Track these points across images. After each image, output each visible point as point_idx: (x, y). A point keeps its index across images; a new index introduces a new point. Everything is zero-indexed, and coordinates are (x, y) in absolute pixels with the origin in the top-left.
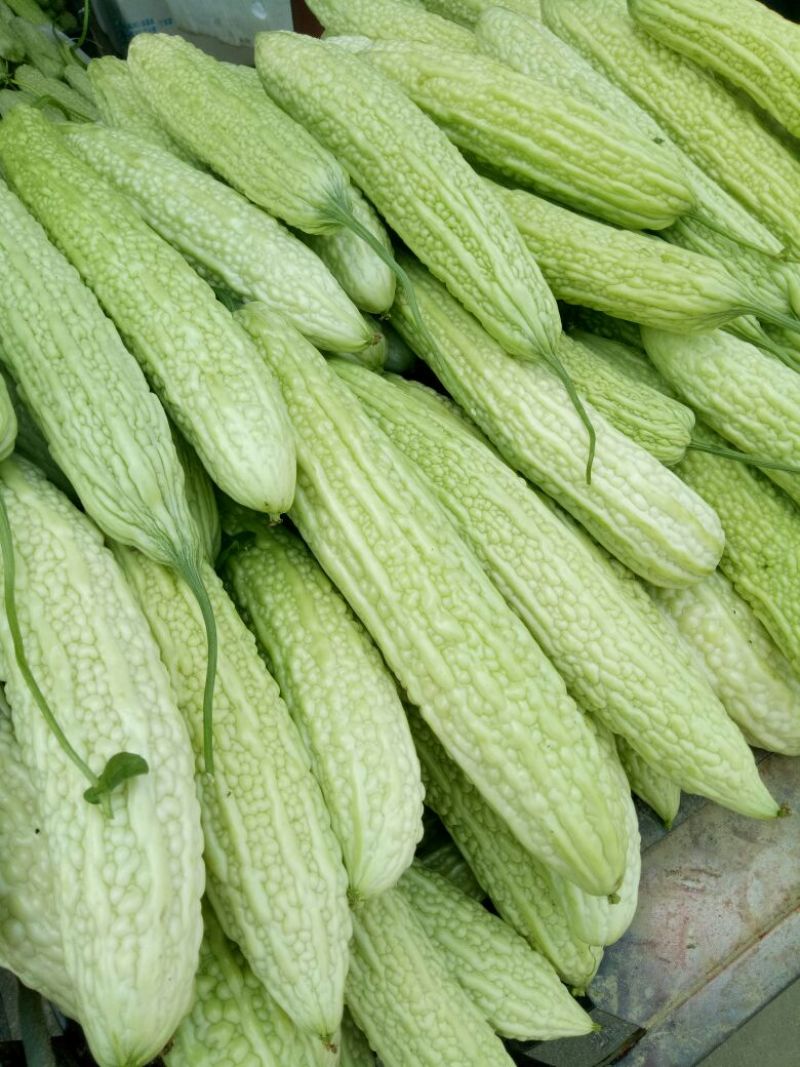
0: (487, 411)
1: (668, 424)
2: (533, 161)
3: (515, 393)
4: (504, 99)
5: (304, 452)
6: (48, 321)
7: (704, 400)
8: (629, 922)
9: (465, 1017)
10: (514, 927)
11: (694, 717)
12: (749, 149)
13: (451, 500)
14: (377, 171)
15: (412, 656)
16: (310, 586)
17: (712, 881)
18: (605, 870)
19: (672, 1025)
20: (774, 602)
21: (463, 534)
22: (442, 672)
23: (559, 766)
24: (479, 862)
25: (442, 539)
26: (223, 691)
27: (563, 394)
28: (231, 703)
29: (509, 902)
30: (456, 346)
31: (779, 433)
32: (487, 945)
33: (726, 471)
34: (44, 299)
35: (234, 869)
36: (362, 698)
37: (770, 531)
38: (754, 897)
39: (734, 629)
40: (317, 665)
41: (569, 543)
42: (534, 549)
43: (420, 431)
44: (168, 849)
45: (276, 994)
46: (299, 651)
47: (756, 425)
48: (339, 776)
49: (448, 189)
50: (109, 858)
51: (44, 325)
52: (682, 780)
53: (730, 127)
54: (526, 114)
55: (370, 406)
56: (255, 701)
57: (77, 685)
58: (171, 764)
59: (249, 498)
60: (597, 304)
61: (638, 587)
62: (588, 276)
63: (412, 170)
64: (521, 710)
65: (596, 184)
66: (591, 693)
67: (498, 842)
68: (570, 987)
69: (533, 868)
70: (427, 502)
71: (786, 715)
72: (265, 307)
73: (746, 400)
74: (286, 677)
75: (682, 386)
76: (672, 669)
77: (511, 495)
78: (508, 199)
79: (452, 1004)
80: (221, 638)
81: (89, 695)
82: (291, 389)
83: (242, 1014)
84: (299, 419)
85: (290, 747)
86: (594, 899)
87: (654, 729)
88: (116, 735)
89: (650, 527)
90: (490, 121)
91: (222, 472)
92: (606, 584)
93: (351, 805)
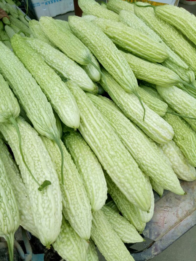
0: (121, 104)
1: (161, 107)
2: (132, 47)
3: (128, 100)
4: (126, 33)
5: (81, 115)
6: (26, 86)
7: (170, 102)
8: (152, 217)
9: (116, 238)
10: (126, 219)
11: (166, 173)
12: (181, 44)
13: (113, 125)
14: (97, 50)
15: (105, 160)
16: (82, 144)
17: (170, 209)
18: (146, 206)
19: (161, 240)
20: (185, 147)
21: (116, 132)
22: (111, 163)
23: (137, 183)
24: (119, 204)
25: (111, 134)
26: (65, 167)
27: (138, 101)
28: (66, 170)
29: (125, 213)
30: (114, 89)
31: (186, 109)
32: (120, 222)
33: (175, 118)
34: (25, 81)
35: (68, 205)
36: (94, 169)
37: (184, 131)
38: (180, 213)
39: (176, 153)
40: (84, 161)
41: (139, 134)
42: (132, 136)
43: (106, 109)
44: (55, 200)
45: (76, 231)
46: (80, 158)
47: (181, 108)
48: (89, 185)
49: (112, 54)
50: (43, 202)
51: (25, 87)
52: (164, 186)
53: (177, 39)
54: (131, 37)
55: (95, 103)
56: (71, 169)
57: (35, 166)
58: (55, 183)
59: (70, 125)
60: (146, 80)
61: (154, 144)
62: (144, 74)
63: (105, 50)
64: (129, 171)
65: (146, 52)
66: (144, 167)
67: (123, 200)
68: (139, 232)
69: (131, 206)
70: (108, 126)
71: (187, 172)
72: (72, 81)
73: (179, 102)
74: (77, 164)
75: (165, 98)
76: (161, 162)
77: (126, 124)
78: (126, 56)
79: (113, 235)
80: (64, 156)
81: (38, 168)
82: (78, 100)
83: (69, 235)
84: (80, 107)
85: (79, 179)
86: (144, 212)
87: (158, 175)
88: (44, 177)
89: (157, 131)
90: (122, 38)
91: (64, 119)
92: (147, 143)
93: (92, 192)
